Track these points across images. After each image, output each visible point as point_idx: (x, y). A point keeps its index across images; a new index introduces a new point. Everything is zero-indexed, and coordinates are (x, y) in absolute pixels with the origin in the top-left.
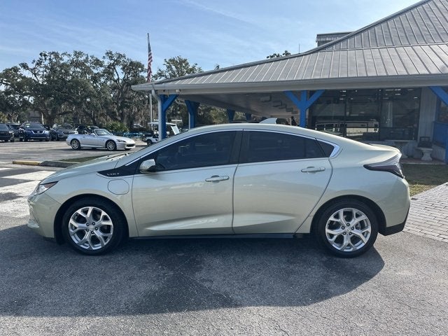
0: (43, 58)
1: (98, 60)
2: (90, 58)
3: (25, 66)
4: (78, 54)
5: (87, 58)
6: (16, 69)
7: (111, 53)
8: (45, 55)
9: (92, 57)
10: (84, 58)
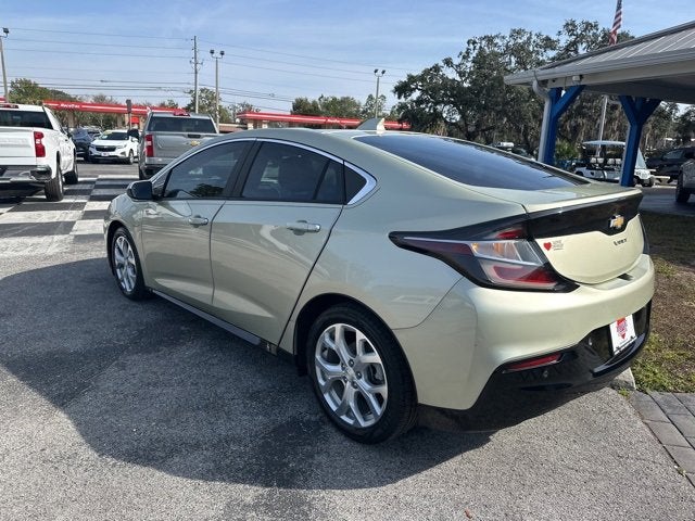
0: (472, 46)
1: (548, 39)
2: (534, 38)
3: (448, 62)
4: (517, 33)
5: (529, 39)
6: (436, 68)
7: (573, 24)
8: (474, 43)
9: (538, 36)
10: (525, 38)
